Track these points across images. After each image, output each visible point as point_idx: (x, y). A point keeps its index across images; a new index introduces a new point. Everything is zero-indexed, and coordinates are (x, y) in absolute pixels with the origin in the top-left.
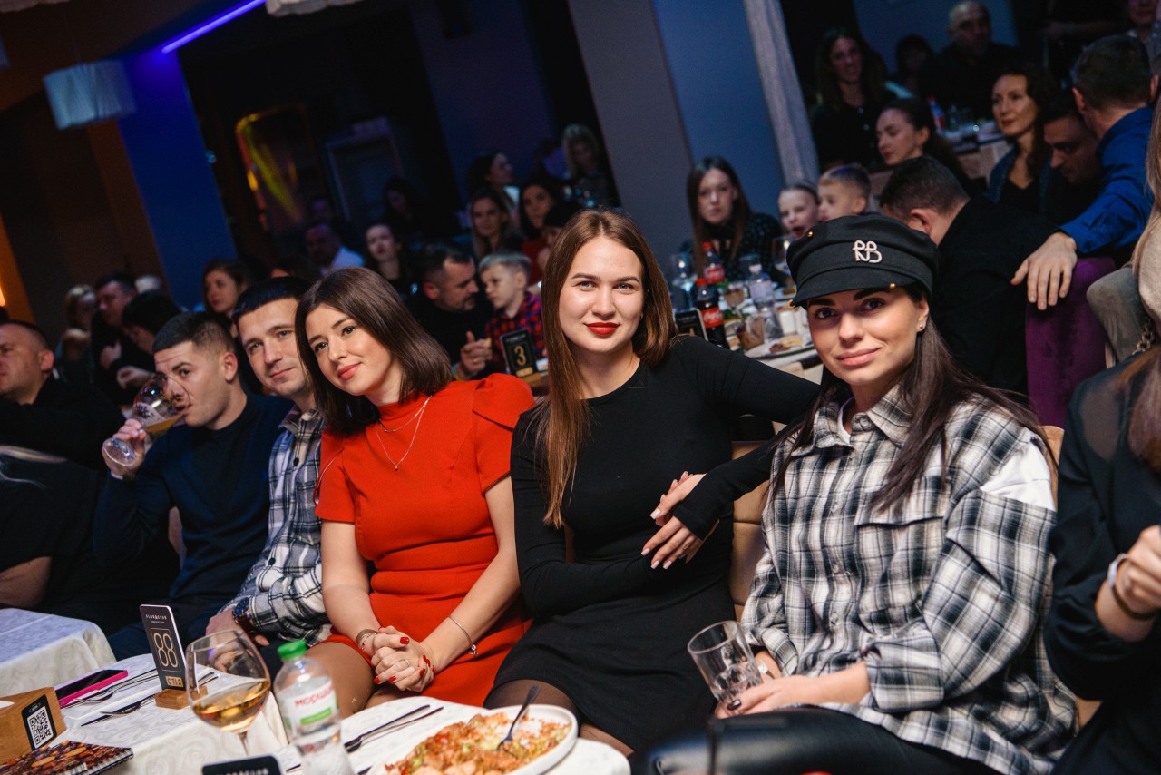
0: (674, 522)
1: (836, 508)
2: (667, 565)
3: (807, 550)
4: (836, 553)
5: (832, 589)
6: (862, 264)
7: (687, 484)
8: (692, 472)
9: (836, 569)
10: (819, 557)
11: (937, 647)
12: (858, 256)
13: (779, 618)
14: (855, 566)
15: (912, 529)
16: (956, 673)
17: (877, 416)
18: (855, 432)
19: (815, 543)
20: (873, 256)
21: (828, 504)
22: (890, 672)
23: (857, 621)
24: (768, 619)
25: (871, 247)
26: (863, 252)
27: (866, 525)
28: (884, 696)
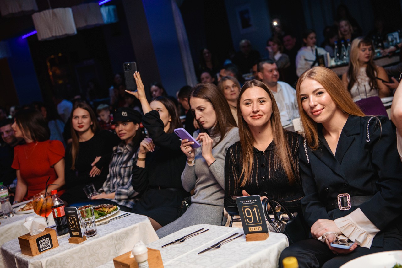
0: (95, 167)
1: (118, 164)
2: (94, 176)
3: (113, 172)
4: (117, 172)
5: (117, 180)
6: (123, 116)
7: (98, 159)
8: (98, 156)
9: (117, 176)
10: (115, 174)
11: (128, 189)
12: (123, 115)
13: (109, 186)
14: (120, 175)
15: (128, 168)
16: (131, 193)
17: (127, 147)
18: (124, 149)
19: (114, 171)
20: (126, 115)
21: (117, 164)
22: (118, 193)
23: (119, 186)
24: (107, 186)
25: (125, 113)
26: (124, 114)
27: (122, 167)
28: (117, 197)
